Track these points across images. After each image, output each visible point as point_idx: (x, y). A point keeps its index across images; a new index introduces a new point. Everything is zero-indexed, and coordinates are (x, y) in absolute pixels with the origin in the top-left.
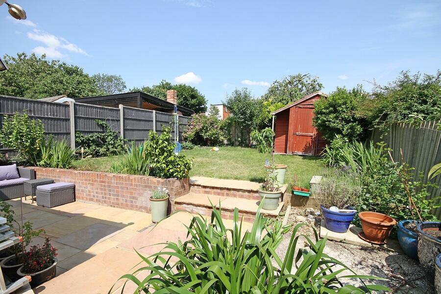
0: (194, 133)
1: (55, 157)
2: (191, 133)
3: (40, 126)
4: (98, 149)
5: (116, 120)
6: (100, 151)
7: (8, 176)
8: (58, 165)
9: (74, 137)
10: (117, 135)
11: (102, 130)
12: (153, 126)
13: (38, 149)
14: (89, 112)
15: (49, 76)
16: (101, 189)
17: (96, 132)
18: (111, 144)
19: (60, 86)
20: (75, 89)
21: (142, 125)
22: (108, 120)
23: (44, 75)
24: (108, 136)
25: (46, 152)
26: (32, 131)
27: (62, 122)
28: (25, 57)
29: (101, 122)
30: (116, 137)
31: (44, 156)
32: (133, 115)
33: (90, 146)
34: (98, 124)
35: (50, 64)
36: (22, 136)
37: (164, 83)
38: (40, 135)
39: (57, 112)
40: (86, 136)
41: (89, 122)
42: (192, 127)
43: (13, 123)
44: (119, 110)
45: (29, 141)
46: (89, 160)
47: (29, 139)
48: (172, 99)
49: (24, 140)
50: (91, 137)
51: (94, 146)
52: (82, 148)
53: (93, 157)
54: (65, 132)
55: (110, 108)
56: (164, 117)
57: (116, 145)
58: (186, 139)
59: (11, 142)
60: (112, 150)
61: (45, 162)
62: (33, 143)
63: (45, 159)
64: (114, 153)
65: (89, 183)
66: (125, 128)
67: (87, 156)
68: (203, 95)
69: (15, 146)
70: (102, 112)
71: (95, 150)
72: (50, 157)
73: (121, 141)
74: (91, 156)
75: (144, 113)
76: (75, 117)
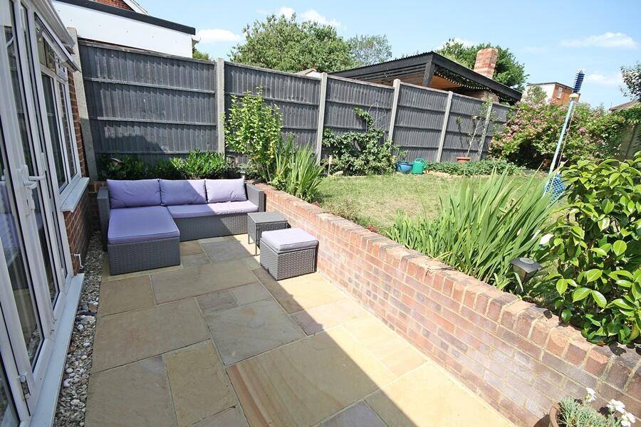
0: (519, 141)
1: (294, 174)
2: (511, 142)
3: (277, 117)
4: (352, 160)
5: (386, 109)
6: (355, 163)
7: (232, 196)
8: (296, 189)
9: (322, 138)
10: (382, 138)
11: (361, 128)
12: (443, 123)
13: (272, 157)
14: (347, 91)
15: (298, 44)
16: (369, 275)
17: (353, 130)
18: (374, 154)
19: (308, 58)
20: (325, 62)
21: (425, 121)
22: (374, 108)
23: (292, 43)
24: (370, 139)
25: (281, 163)
26: (266, 126)
27: (307, 111)
28: (274, 20)
29: (362, 113)
30: (381, 141)
31: (278, 169)
32: (414, 100)
33: (342, 154)
34: (357, 115)
35: (300, 28)
36: (253, 133)
37: (452, 44)
38: (276, 133)
39: (302, 94)
40: (338, 137)
41: (345, 111)
42: (516, 128)
43: (242, 110)
44: (393, 90)
45: (261, 143)
46: (338, 180)
47: (261, 139)
48: (486, 69)
49: (255, 140)
50: (345, 138)
51: (347, 155)
52: (331, 157)
53: (344, 174)
54: (310, 128)
55: (379, 85)
56: (466, 106)
57: (380, 156)
58: (497, 152)
59: (238, 142)
60: (373, 164)
61: (279, 181)
62: (265, 147)
63: (280, 176)
64: (377, 170)
65: (344, 250)
66: (397, 125)
67: (336, 171)
68: (520, 64)
69: (243, 150)
70: (366, 94)
71: (348, 162)
72: (287, 171)
73: (388, 147)
74: (342, 172)
75: (432, 97)
76: (326, 102)
